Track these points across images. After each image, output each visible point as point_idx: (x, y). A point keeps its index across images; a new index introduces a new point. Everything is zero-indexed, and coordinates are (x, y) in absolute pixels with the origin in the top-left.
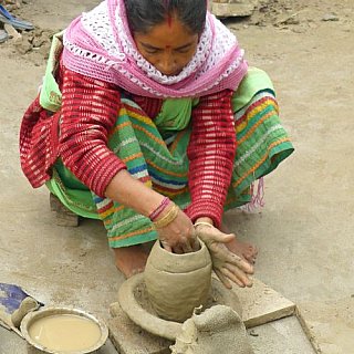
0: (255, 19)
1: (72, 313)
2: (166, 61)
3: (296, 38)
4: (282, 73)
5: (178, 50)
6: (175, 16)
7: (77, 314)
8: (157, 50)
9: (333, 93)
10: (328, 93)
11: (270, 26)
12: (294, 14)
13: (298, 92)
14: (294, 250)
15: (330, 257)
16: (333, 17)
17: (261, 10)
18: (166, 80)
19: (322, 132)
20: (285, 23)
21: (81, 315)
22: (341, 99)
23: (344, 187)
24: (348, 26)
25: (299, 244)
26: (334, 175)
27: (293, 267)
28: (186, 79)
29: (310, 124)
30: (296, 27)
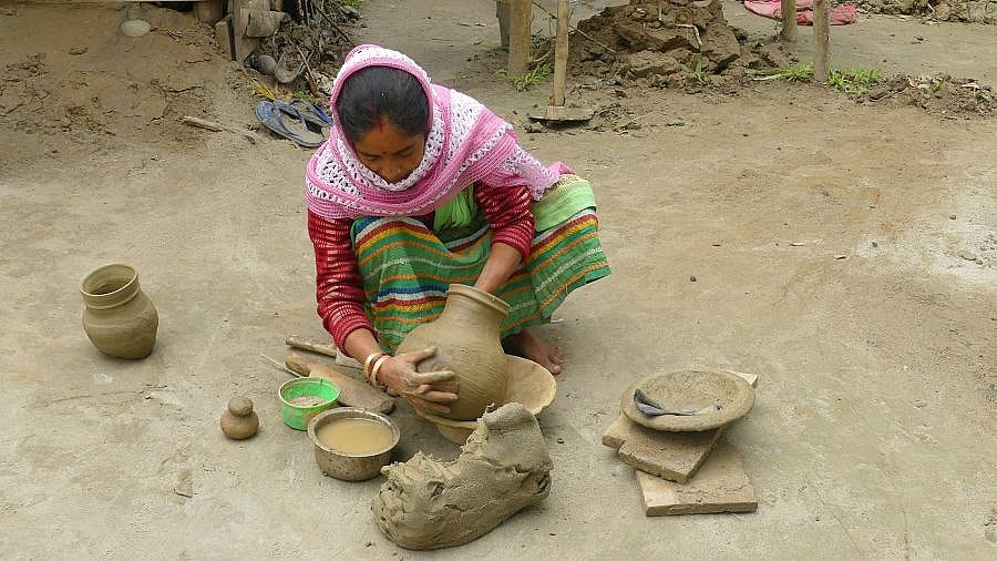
0: (593, 124)
1: (364, 416)
2: (388, 166)
3: (636, 143)
4: (615, 178)
5: (398, 154)
6: (385, 119)
7: (369, 417)
8: (376, 157)
9: (669, 199)
10: (661, 200)
11: (609, 131)
12: (636, 119)
13: (632, 197)
14: (609, 357)
15: (647, 364)
16: (678, 121)
17: (602, 115)
18: (393, 187)
19: (652, 238)
20: (626, 128)
21: (374, 418)
22: (675, 205)
23: (669, 295)
24: (693, 131)
25: (615, 351)
26: (660, 281)
27: (607, 374)
28: (415, 185)
29: (639, 230)
30: (636, 132)
